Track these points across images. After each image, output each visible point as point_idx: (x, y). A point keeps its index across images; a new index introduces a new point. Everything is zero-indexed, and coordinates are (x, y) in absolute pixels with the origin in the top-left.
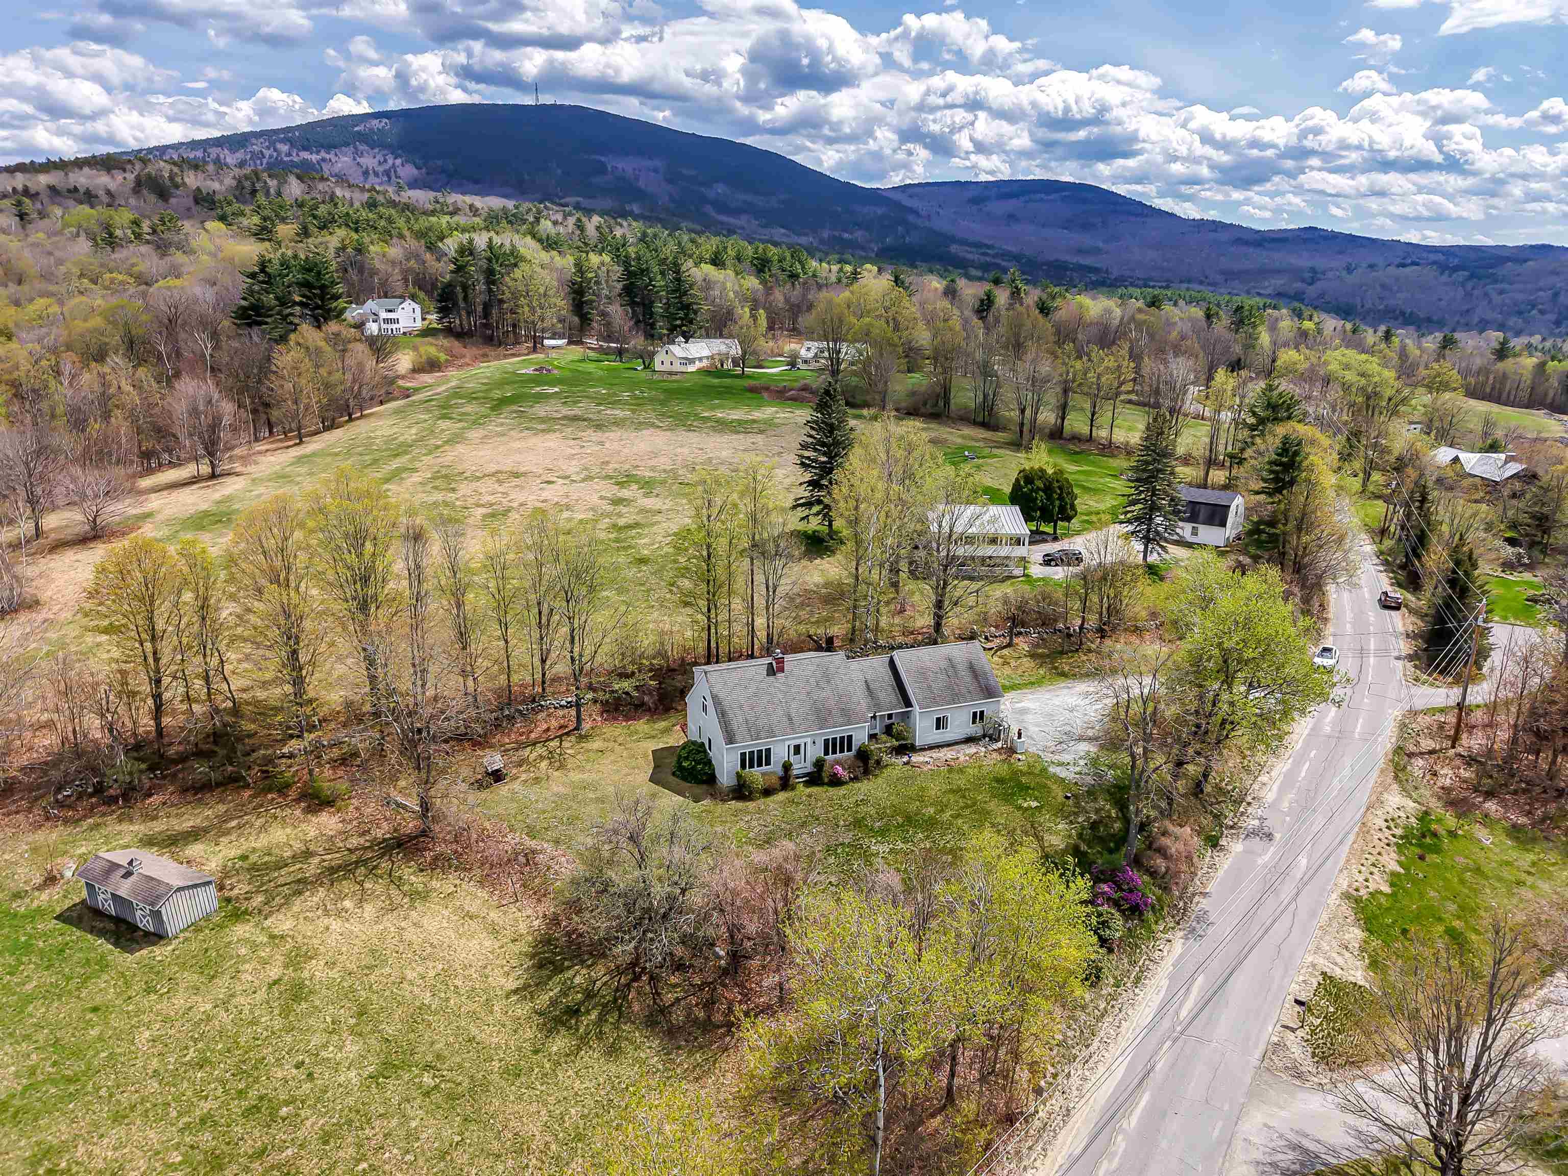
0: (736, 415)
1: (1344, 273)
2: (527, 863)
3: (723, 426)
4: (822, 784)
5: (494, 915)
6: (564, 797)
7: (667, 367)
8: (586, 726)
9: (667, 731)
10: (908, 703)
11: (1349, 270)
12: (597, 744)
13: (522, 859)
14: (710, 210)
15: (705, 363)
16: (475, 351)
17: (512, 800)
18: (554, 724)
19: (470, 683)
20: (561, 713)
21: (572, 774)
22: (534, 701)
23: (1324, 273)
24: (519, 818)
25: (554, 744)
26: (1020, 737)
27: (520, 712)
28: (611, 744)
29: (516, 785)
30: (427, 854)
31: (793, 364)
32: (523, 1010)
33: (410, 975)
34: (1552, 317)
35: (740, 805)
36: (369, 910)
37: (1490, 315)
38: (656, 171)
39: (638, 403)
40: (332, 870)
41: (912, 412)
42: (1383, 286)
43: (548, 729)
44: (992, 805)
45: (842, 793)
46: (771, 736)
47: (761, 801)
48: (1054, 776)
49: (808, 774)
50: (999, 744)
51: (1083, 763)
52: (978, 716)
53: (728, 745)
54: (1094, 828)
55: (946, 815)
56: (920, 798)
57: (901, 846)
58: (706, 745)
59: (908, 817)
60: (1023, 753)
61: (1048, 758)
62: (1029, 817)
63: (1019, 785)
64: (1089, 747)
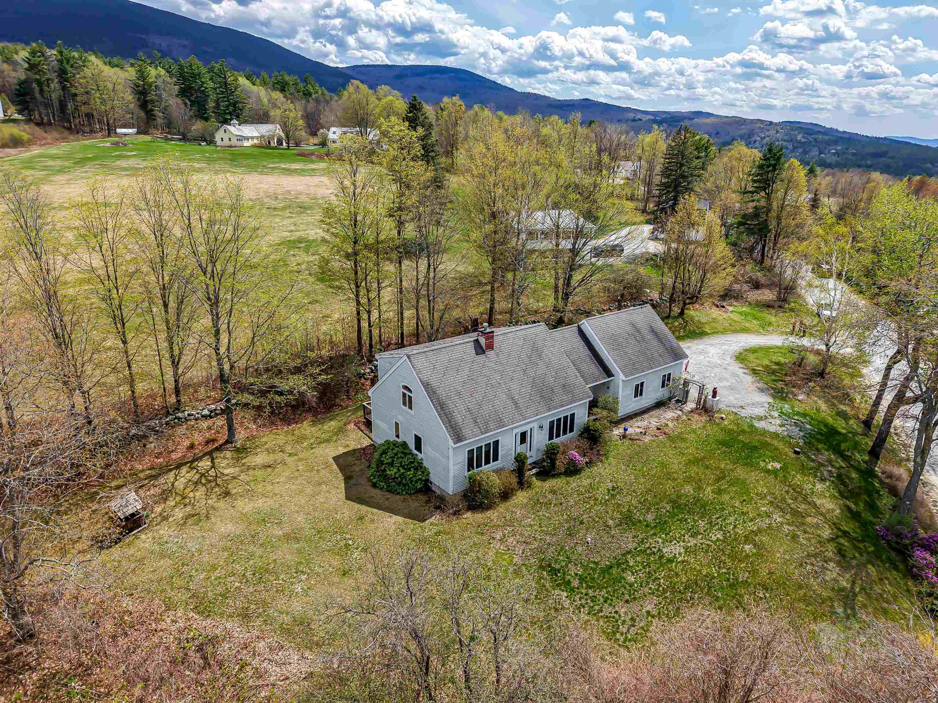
2: (207, 665)
4: (558, 475)
6: (239, 540)
7: (226, 142)
8: (241, 435)
9: (341, 431)
10: (608, 373)
12: (260, 459)
13: (195, 658)
15: (256, 141)
16: (55, 134)
17: (162, 555)
18: (198, 438)
19: (78, 399)
20: (205, 424)
21: (239, 503)
22: (168, 414)
24: (178, 582)
25: (205, 464)
26: (714, 396)
27: (153, 429)
28: (279, 456)
29: (164, 531)
30: (25, 677)
35: (479, 517)
43: (192, 447)
44: (741, 472)
45: (586, 482)
46: (501, 424)
47: (502, 508)
48: (765, 432)
49: (535, 464)
50: (690, 405)
51: (776, 414)
52: (666, 380)
53: (451, 442)
54: (844, 483)
55: (708, 493)
56: (669, 476)
57: (693, 542)
58: (412, 445)
59: (673, 502)
60: (719, 411)
61: (743, 413)
62: (784, 481)
63: (745, 446)
64: (766, 399)
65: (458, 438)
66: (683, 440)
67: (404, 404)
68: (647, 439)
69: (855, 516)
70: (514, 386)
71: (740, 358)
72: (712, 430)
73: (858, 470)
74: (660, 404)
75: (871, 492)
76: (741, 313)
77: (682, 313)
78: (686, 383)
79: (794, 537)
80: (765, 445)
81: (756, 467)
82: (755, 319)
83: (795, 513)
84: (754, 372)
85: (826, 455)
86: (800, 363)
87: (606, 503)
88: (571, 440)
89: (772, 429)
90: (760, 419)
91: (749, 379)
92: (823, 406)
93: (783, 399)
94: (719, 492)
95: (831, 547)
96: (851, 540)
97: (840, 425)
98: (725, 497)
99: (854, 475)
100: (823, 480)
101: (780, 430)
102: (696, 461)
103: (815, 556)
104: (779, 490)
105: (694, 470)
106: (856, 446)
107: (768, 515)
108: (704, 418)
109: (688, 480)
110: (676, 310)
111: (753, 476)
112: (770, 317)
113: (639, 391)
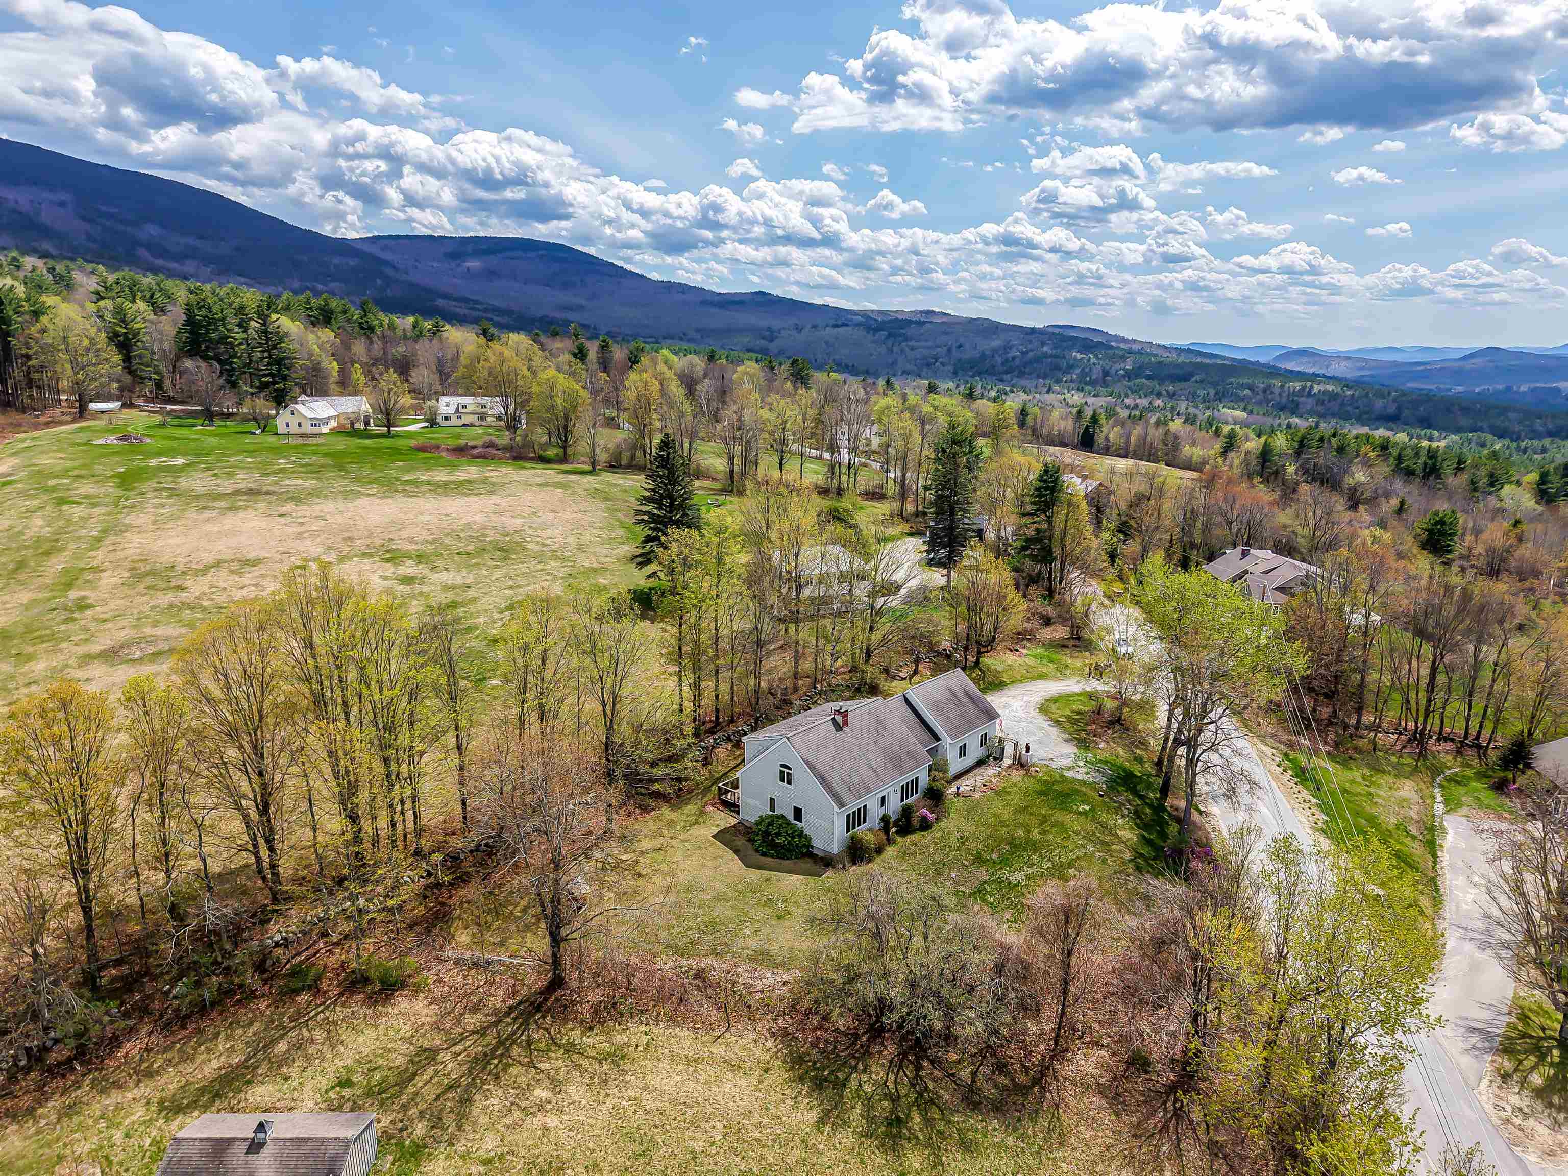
0: (441, 476)
1: (794, 332)
2: (706, 985)
3: (444, 489)
4: (913, 832)
5: (718, 1050)
7: (295, 429)
10: (937, 738)
11: (799, 329)
12: (646, 844)
13: (697, 983)
14: (142, 252)
15: (333, 424)
21: (657, 880)
23: (779, 331)
25: (597, 853)
26: (1027, 751)
28: (662, 840)
30: (579, 1008)
31: (433, 423)
32: (847, 1138)
33: (698, 1146)
34: (951, 368)
35: (863, 869)
36: (576, 1092)
37: (909, 367)
38: (62, 204)
39: (315, 471)
40: (483, 1060)
41: (614, 466)
42: (827, 343)
44: (1058, 816)
45: (938, 835)
46: (869, 791)
47: (878, 860)
48: (1074, 780)
49: (896, 823)
50: (1007, 762)
51: (1081, 763)
52: (984, 739)
53: (836, 809)
54: (1139, 817)
55: (1036, 834)
56: (1003, 824)
57: (1030, 871)
58: (791, 817)
59: (1010, 844)
60: (1033, 765)
61: (1054, 765)
62: (1094, 819)
63: (1059, 794)
64: (1070, 749)
65: (841, 805)
66: (1009, 793)
67: (782, 780)
68: (977, 795)
69: (1149, 842)
70: (871, 756)
71: (1043, 709)
72: (1030, 783)
73: (1151, 806)
74: (980, 763)
75: (1162, 823)
76: (1035, 657)
77: (977, 663)
78: (1001, 741)
79: (1104, 861)
80: (1077, 792)
81: (1069, 810)
82: (1051, 661)
83: (1103, 843)
84: (1058, 723)
85: (1125, 796)
86: (1099, 711)
87: (958, 849)
88: (918, 800)
89: (1080, 777)
90: (1069, 769)
91: (1054, 731)
92: (1121, 751)
93: (1087, 748)
94: (1044, 832)
95: (1131, 865)
96: (1146, 860)
97: (1137, 770)
98: (1050, 836)
99: (1148, 810)
100: (1123, 816)
101: (1086, 777)
102: (1022, 810)
103: (1120, 872)
104: (1090, 826)
105: (1021, 818)
106: (1149, 786)
107: (1083, 846)
108: (1022, 772)
109: (1019, 825)
110: (972, 660)
111: (1068, 819)
112: (1066, 658)
113: (963, 751)
